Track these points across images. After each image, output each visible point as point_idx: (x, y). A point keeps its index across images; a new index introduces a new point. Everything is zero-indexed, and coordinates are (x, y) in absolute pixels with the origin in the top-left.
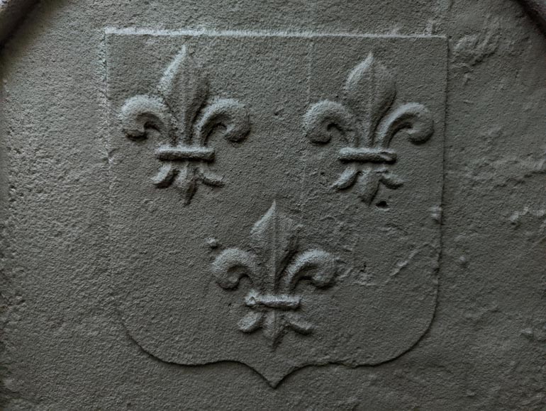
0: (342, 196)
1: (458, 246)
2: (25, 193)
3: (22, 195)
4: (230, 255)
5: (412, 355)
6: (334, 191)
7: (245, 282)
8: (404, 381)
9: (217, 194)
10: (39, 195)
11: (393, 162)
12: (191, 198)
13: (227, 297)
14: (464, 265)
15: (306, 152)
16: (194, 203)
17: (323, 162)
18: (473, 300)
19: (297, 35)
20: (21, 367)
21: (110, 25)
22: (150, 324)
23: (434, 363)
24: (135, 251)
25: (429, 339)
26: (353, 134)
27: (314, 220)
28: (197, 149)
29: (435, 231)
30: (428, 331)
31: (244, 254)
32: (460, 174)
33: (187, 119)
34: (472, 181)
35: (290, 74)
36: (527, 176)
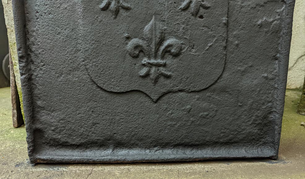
0: (184, 13)
1: (234, 37)
2: (43, 15)
3: (42, 16)
4: (134, 41)
5: (214, 86)
6: (180, 11)
7: (142, 54)
8: (211, 98)
9: (128, 13)
10: (49, 16)
12: (117, 15)
13: (134, 61)
14: (237, 45)
16: (118, 18)
18: (241, 62)
20: (45, 96)
22: (101, 74)
23: (224, 90)
24: (93, 40)
25: (222, 79)
27: (171, 24)
29: (224, 30)
30: (221, 75)
31: (141, 41)
32: (236, 3)
34: (241, 5)
36: (265, 3)
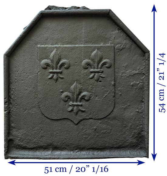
0: (91, 80)
3: (18, 81)
4: (65, 94)
5: (109, 116)
7: (69, 100)
8: (108, 123)
9: (63, 80)
11: (102, 72)
12: (57, 81)
13: (65, 103)
14: (121, 95)
15: (83, 71)
16: (57, 82)
17: (86, 72)
18: (123, 103)
19: (80, 46)
20: (16, 121)
21: (39, 44)
22: (47, 110)
23: (114, 118)
24: (44, 93)
25: (113, 113)
26: (93, 66)
27: (85, 85)
28: (58, 71)
29: (113, 87)
30: (113, 111)
31: (69, 93)
32: (118, 74)
33: (56, 64)
35: (79, 54)
36: (134, 75)
